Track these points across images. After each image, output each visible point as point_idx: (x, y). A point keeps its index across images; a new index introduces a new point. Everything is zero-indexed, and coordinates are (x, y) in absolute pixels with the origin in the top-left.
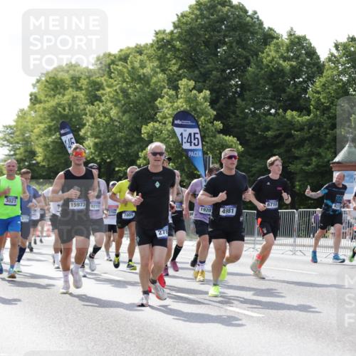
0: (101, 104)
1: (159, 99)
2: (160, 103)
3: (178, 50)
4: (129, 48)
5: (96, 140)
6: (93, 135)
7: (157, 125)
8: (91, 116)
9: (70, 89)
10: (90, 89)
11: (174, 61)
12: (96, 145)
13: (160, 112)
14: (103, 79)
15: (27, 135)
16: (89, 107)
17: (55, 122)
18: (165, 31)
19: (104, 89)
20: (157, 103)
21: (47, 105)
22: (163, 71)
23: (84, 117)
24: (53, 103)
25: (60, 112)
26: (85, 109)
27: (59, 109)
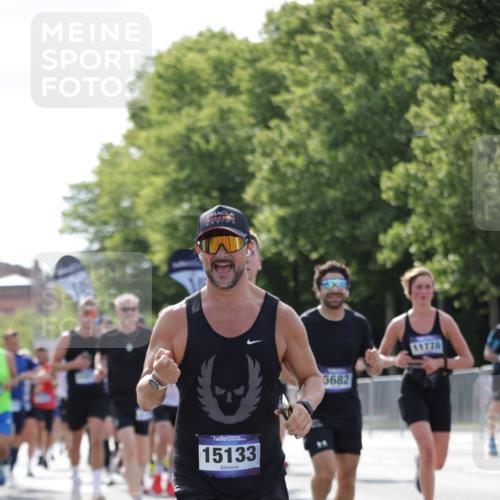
0: (284, 126)
1: (414, 108)
2: (416, 115)
5: (283, 211)
6: (273, 199)
7: (413, 168)
8: (266, 155)
9: (213, 94)
10: (258, 90)
11: (441, 16)
12: (282, 222)
13: (418, 137)
14: (284, 65)
15: (125, 204)
16: (260, 135)
19: (287, 90)
20: (409, 116)
21: (166, 132)
22: (420, 40)
23: (248, 157)
24: (177, 126)
25: (197, 144)
26: (249, 139)
27: (196, 139)
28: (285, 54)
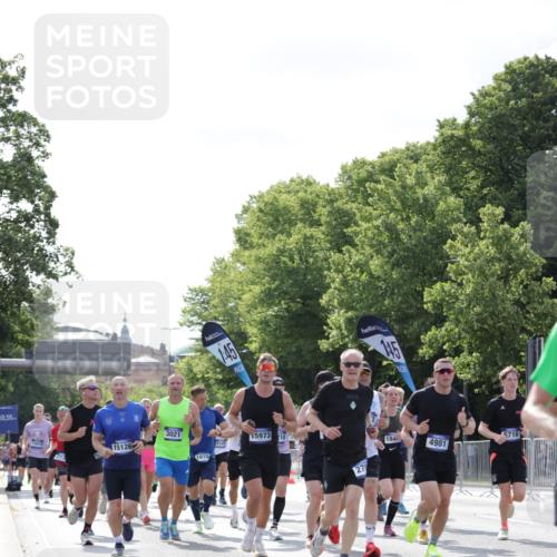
0: (352, 250)
1: (449, 241)
2: (452, 247)
3: (480, 153)
4: (396, 151)
5: (350, 314)
6: (342, 304)
7: (447, 286)
8: (338, 271)
9: (300, 225)
10: (334, 223)
11: (473, 173)
12: (349, 321)
13: (452, 263)
14: (354, 205)
15: (231, 305)
16: (335, 256)
17: (277, 283)
18: (455, 120)
19: (356, 224)
20: (446, 247)
21: (263, 253)
22: (456, 190)
23: (326, 272)
24: (271, 248)
25: (284, 263)
26: (326, 259)
27: (283, 259)
28: (355, 196)
